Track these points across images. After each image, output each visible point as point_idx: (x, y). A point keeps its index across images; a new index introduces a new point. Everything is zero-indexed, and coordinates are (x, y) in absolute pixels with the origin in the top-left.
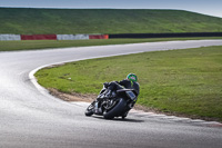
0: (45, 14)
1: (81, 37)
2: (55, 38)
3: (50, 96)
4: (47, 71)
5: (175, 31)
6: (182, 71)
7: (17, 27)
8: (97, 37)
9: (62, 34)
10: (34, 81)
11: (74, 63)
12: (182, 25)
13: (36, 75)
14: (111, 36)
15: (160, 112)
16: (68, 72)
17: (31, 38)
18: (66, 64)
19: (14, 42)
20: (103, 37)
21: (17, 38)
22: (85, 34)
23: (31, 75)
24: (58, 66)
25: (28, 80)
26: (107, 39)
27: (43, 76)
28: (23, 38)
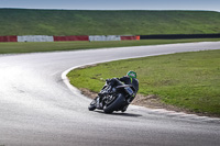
0: (77, 15)
1: (112, 38)
2: (87, 39)
3: (82, 96)
4: (79, 72)
5: (206, 32)
6: (214, 71)
7: (51, 28)
8: (129, 38)
9: (94, 35)
10: (67, 82)
11: (106, 64)
12: (214, 26)
13: (68, 75)
14: (142, 37)
15: (191, 112)
16: (99, 72)
17: (63, 39)
18: (98, 65)
19: (47, 43)
20: (134, 38)
21: (50, 39)
22: (117, 35)
23: (64, 76)
24: (90, 67)
25: (61, 80)
26: (138, 40)
27: (76, 76)
28: (56, 39)
